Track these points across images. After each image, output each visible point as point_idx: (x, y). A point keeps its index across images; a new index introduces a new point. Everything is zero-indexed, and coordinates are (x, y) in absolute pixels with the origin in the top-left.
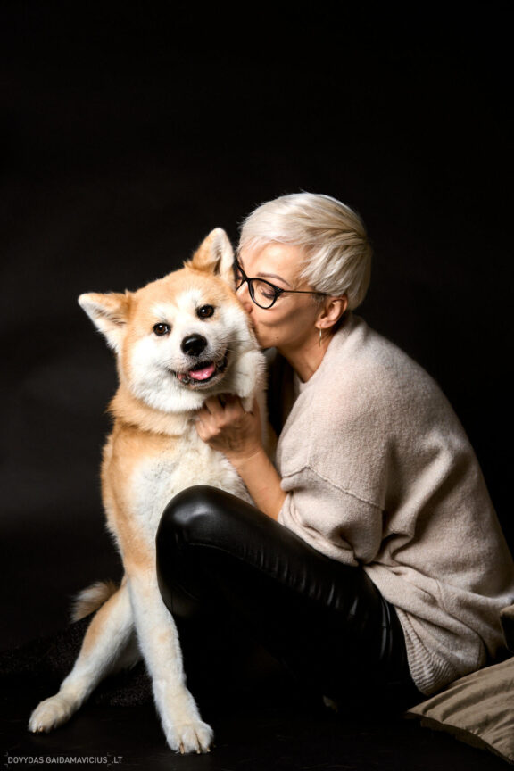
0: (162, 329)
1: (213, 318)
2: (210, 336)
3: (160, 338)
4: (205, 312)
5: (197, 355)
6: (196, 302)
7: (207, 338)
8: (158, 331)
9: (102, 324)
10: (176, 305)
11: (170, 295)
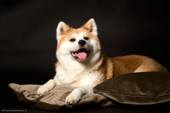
0: (73, 40)
4: (86, 39)
6: (84, 36)
8: (71, 40)
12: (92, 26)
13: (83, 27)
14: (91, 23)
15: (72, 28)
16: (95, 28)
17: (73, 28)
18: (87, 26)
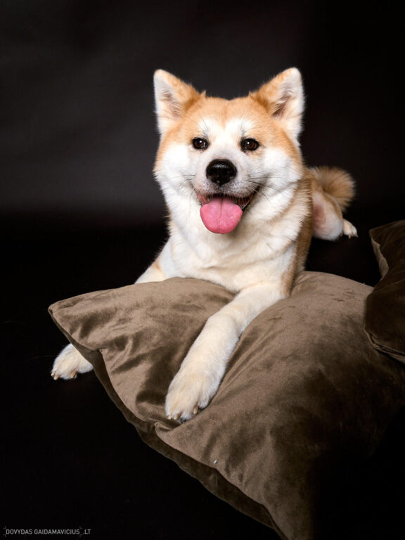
0: (200, 144)
1: (254, 152)
2: (242, 169)
3: (195, 150)
4: (249, 145)
5: (220, 185)
6: (244, 132)
7: (239, 169)
8: (196, 144)
9: (161, 107)
10: (224, 126)
11: (224, 116)
12: (286, 97)
13: (254, 95)
14: (288, 87)
15: (204, 93)
16: (297, 106)
17: (209, 94)
18: (270, 93)
